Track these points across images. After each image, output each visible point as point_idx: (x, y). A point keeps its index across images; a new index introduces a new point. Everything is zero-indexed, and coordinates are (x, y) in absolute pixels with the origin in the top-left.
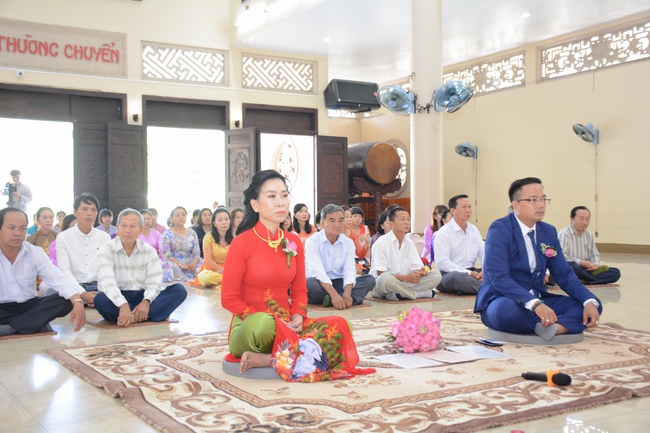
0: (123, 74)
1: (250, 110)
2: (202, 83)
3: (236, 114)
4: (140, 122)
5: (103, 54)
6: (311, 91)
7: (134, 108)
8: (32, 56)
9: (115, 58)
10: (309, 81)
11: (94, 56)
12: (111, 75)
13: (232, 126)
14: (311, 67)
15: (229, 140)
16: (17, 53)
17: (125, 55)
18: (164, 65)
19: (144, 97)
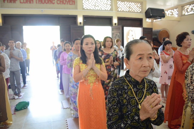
0: (76, 8)
1: (120, 19)
2: (103, 10)
3: (115, 21)
4: (82, 25)
5: (70, 2)
6: (141, 12)
7: (80, 20)
8: (46, 4)
9: (73, 3)
10: (140, 9)
11: (67, 3)
12: (72, 9)
13: (114, 25)
14: (141, 4)
15: (113, 30)
16: (42, 4)
17: (77, 2)
18: (90, 5)
19: (84, 16)
